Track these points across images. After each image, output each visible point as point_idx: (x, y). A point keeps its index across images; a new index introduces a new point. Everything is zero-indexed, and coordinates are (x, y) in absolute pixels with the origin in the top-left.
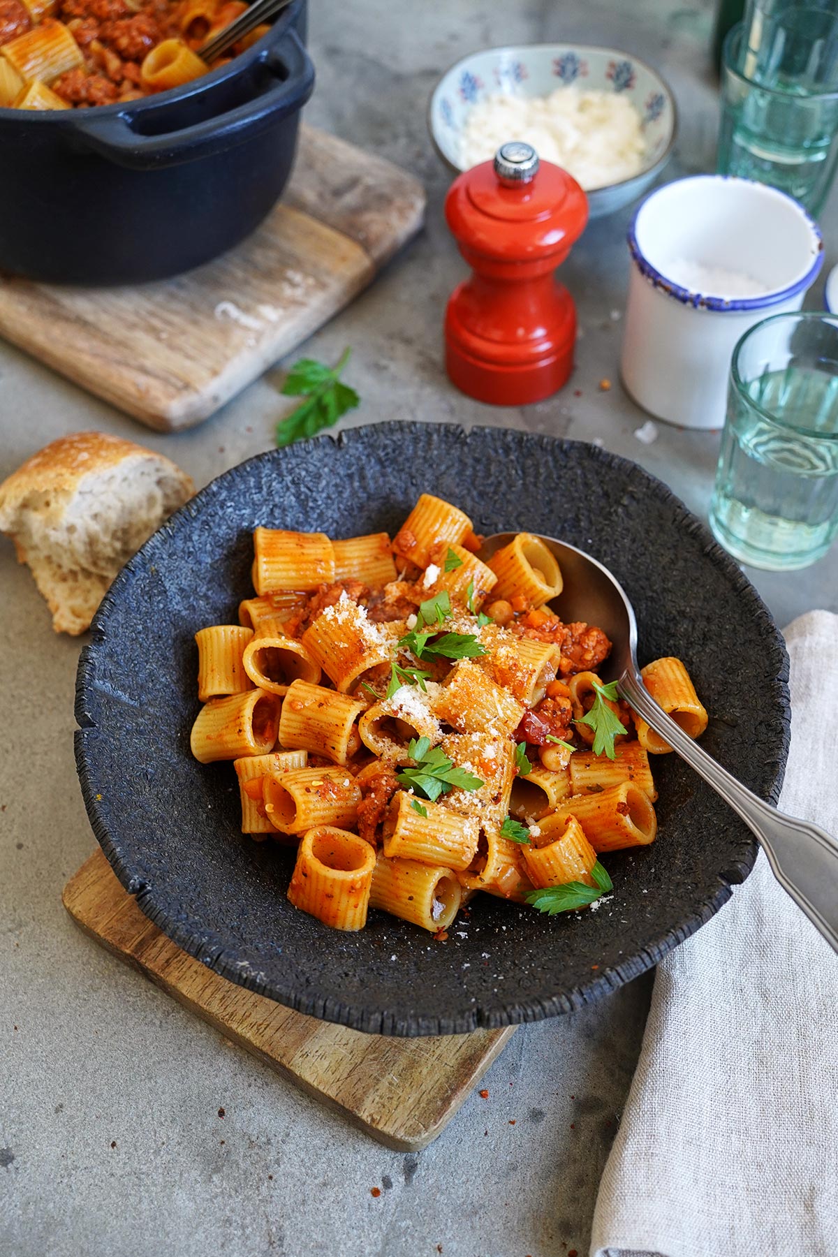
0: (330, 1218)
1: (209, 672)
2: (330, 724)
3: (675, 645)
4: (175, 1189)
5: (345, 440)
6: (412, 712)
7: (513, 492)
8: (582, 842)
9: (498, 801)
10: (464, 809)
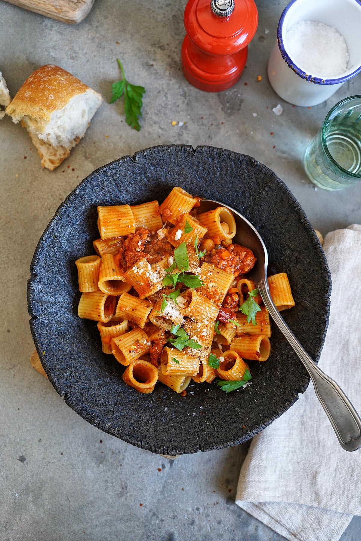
0: (143, 479)
1: (83, 283)
2: (137, 317)
4: (87, 470)
5: (137, 159)
6: (172, 316)
7: (215, 177)
8: (241, 366)
9: (207, 349)
10: (194, 354)
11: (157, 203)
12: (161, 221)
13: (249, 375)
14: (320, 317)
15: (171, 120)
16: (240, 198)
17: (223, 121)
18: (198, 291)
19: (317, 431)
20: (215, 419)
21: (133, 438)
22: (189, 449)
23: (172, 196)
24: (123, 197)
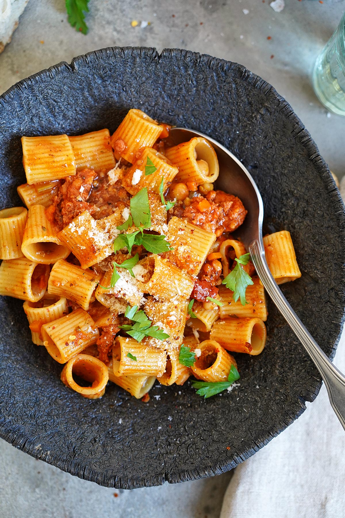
0: (94, 508)
1: (2, 247)
2: (78, 295)
3: (285, 212)
4: (18, 496)
5: (76, 67)
6: (127, 293)
7: (190, 95)
8: (224, 362)
9: (177, 339)
10: (158, 347)
11: (107, 132)
12: (112, 158)
13: (235, 374)
14: (337, 294)
15: (131, 19)
16: (224, 125)
17: (202, 20)
18: (163, 257)
19: (328, 444)
20: (188, 435)
21: (73, 465)
22: (151, 480)
23: (128, 122)
24: (59, 124)
